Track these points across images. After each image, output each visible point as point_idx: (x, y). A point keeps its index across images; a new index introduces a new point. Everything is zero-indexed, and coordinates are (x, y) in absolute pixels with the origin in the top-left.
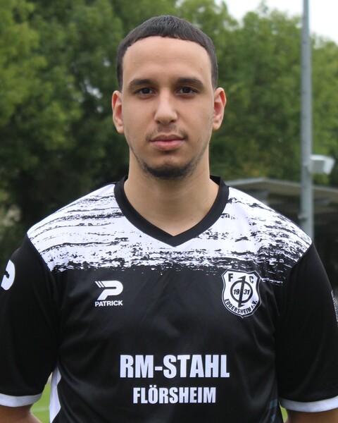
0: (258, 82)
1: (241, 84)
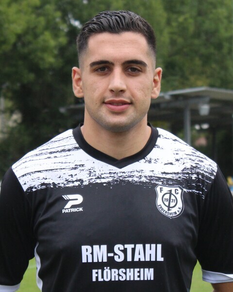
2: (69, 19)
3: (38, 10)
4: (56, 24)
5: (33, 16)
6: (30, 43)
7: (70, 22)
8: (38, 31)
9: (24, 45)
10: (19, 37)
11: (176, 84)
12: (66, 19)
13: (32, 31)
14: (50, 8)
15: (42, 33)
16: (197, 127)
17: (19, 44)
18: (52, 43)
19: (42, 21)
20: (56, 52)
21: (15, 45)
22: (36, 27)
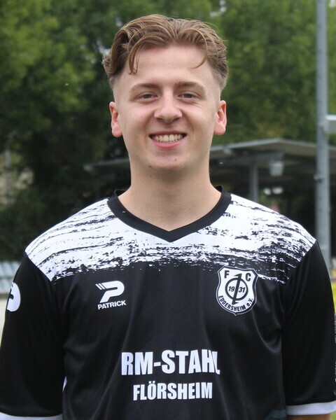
0: (273, 41)
1: (255, 44)
2: (97, 47)
3: (55, 34)
4: (80, 53)
5: (50, 43)
6: (45, 78)
7: (98, 50)
8: (56, 62)
9: (37, 81)
10: (30, 70)
11: (240, 133)
12: (94, 46)
13: (48, 63)
14: (72, 32)
15: (62, 66)
16: (267, 192)
17: (31, 79)
18: (75, 78)
19: (62, 49)
20: (79, 90)
21: (25, 81)
22: (52, 58)
